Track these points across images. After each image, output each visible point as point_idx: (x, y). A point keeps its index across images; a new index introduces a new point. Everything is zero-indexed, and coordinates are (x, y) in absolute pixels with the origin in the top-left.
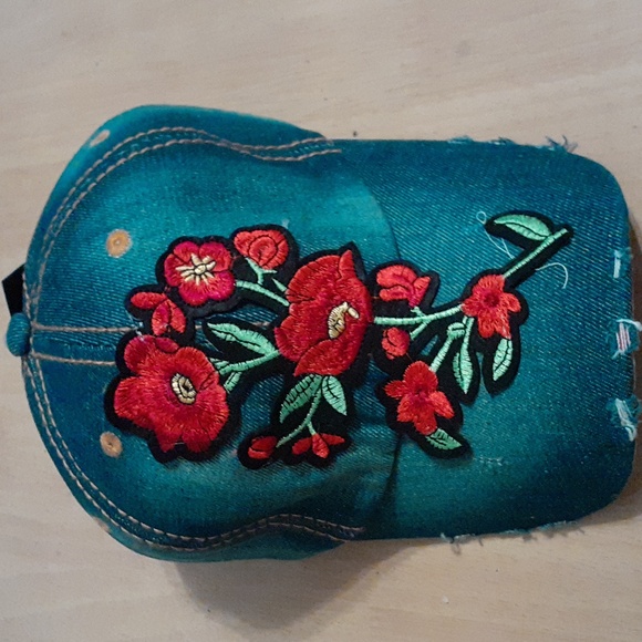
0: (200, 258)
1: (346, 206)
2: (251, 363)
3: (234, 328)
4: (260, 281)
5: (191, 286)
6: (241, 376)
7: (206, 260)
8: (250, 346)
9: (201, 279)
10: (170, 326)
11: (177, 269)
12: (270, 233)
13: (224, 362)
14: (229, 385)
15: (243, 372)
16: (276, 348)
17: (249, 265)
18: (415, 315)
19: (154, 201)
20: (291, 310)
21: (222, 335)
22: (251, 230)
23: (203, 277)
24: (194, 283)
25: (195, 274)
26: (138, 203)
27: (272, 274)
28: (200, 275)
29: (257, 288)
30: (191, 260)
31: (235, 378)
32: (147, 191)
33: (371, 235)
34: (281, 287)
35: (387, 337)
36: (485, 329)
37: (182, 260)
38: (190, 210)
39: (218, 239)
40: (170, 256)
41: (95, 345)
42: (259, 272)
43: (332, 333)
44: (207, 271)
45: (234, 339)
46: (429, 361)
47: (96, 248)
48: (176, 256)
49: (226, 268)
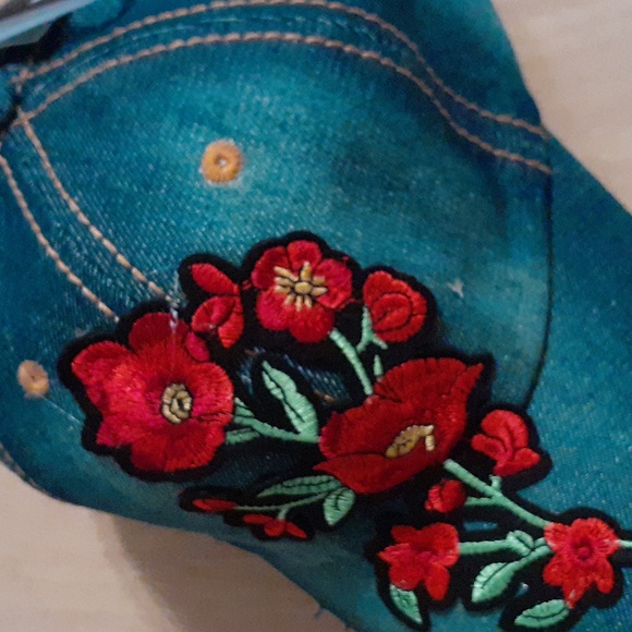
0: (313, 273)
1: (513, 284)
2: (277, 433)
3: (290, 386)
4: (360, 347)
5: (277, 301)
6: (255, 439)
7: (318, 279)
8: (291, 415)
9: (295, 300)
10: (216, 329)
11: (277, 269)
12: (415, 296)
13: (248, 413)
14: (233, 438)
15: (261, 435)
16: (320, 434)
17: (361, 319)
18: (490, 483)
19: (304, 141)
20: (369, 401)
21: (271, 385)
22: (396, 275)
23: (299, 299)
24: (282, 300)
25: (293, 289)
26: (283, 126)
27: (379, 348)
28: (298, 294)
29: (350, 353)
30: (301, 269)
31: (246, 436)
32: (304, 117)
33: (516, 354)
34: (378, 369)
35: (443, 485)
36: (552, 574)
37: (290, 263)
38: (340, 184)
39: (351, 264)
40: (279, 249)
41: (100, 270)
42: (367, 335)
43: (391, 452)
44: (309, 295)
45: (281, 397)
46: (464, 538)
47: (187, 140)
48: (287, 254)
49: (333, 306)
